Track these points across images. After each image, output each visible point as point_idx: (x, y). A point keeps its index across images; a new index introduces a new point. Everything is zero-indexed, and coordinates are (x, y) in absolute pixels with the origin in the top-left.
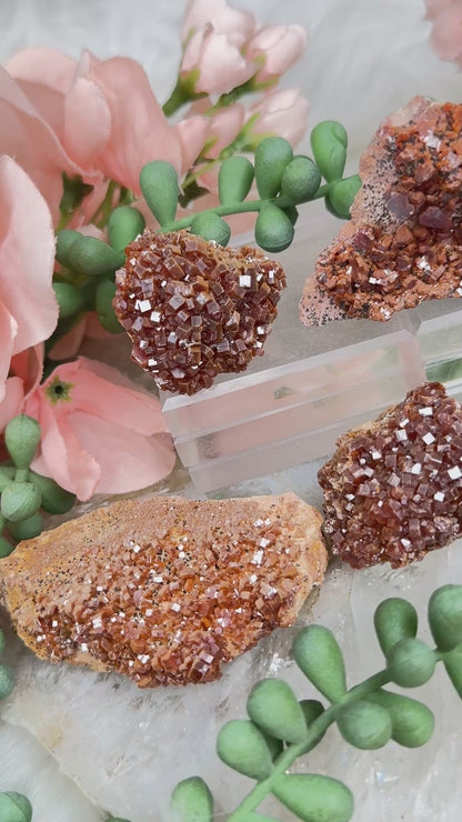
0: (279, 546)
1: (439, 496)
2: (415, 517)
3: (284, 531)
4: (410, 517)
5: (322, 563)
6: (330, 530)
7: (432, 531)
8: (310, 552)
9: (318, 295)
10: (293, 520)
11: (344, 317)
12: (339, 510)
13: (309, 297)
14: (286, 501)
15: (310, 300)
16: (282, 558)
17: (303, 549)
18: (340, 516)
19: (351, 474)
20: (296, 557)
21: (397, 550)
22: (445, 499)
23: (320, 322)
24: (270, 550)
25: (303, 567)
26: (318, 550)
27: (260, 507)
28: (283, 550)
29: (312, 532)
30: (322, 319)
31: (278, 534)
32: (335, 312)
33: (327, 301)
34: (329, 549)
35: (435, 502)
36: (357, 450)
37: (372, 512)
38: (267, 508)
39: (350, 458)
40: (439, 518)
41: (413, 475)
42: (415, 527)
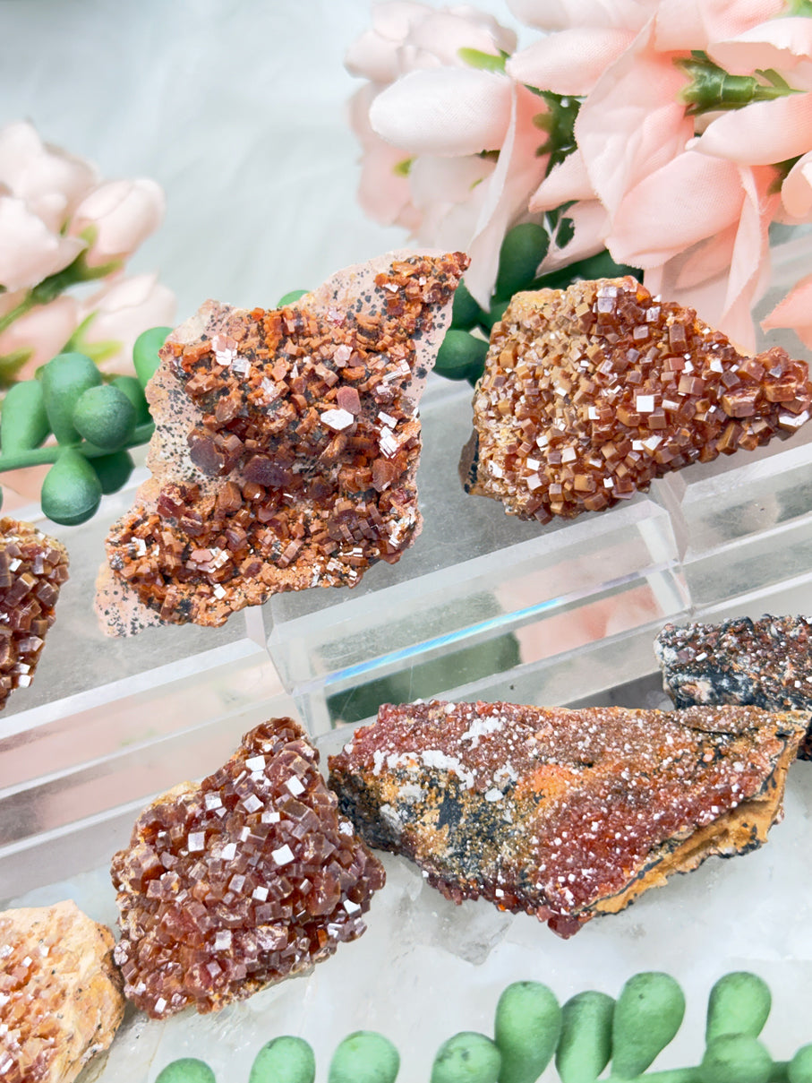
0: (31, 986)
1: (261, 893)
2: (224, 928)
3: (45, 964)
4: (217, 929)
5: (108, 1013)
6: (121, 958)
7: (252, 948)
8: (85, 995)
9: (119, 589)
10: (62, 944)
11: (162, 621)
12: (133, 926)
13: (106, 592)
14: (57, 916)
15: (108, 598)
16: (36, 1006)
17: (70, 991)
18: (134, 936)
19: (140, 866)
20: (56, 1003)
21: (198, 983)
22: (270, 898)
23: (128, 630)
24: (18, 994)
25: (68, 1018)
26: (101, 991)
27: (16, 927)
28: (37, 994)
29: (90, 964)
30: (130, 626)
31: (33, 968)
32: (147, 615)
33: (133, 598)
34: (121, 990)
35: (256, 903)
36: (149, 827)
37: (164, 925)
38: (25, 929)
39: (141, 839)
40: (264, 929)
41: (224, 862)
42: (224, 942)
